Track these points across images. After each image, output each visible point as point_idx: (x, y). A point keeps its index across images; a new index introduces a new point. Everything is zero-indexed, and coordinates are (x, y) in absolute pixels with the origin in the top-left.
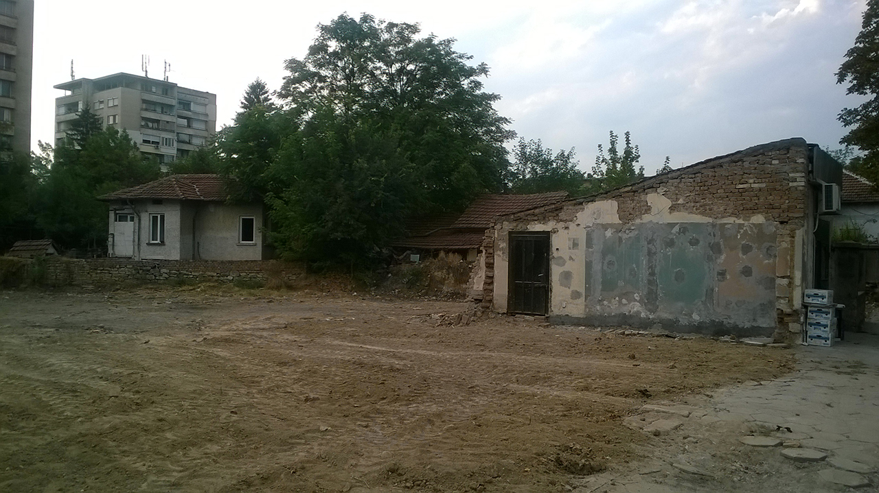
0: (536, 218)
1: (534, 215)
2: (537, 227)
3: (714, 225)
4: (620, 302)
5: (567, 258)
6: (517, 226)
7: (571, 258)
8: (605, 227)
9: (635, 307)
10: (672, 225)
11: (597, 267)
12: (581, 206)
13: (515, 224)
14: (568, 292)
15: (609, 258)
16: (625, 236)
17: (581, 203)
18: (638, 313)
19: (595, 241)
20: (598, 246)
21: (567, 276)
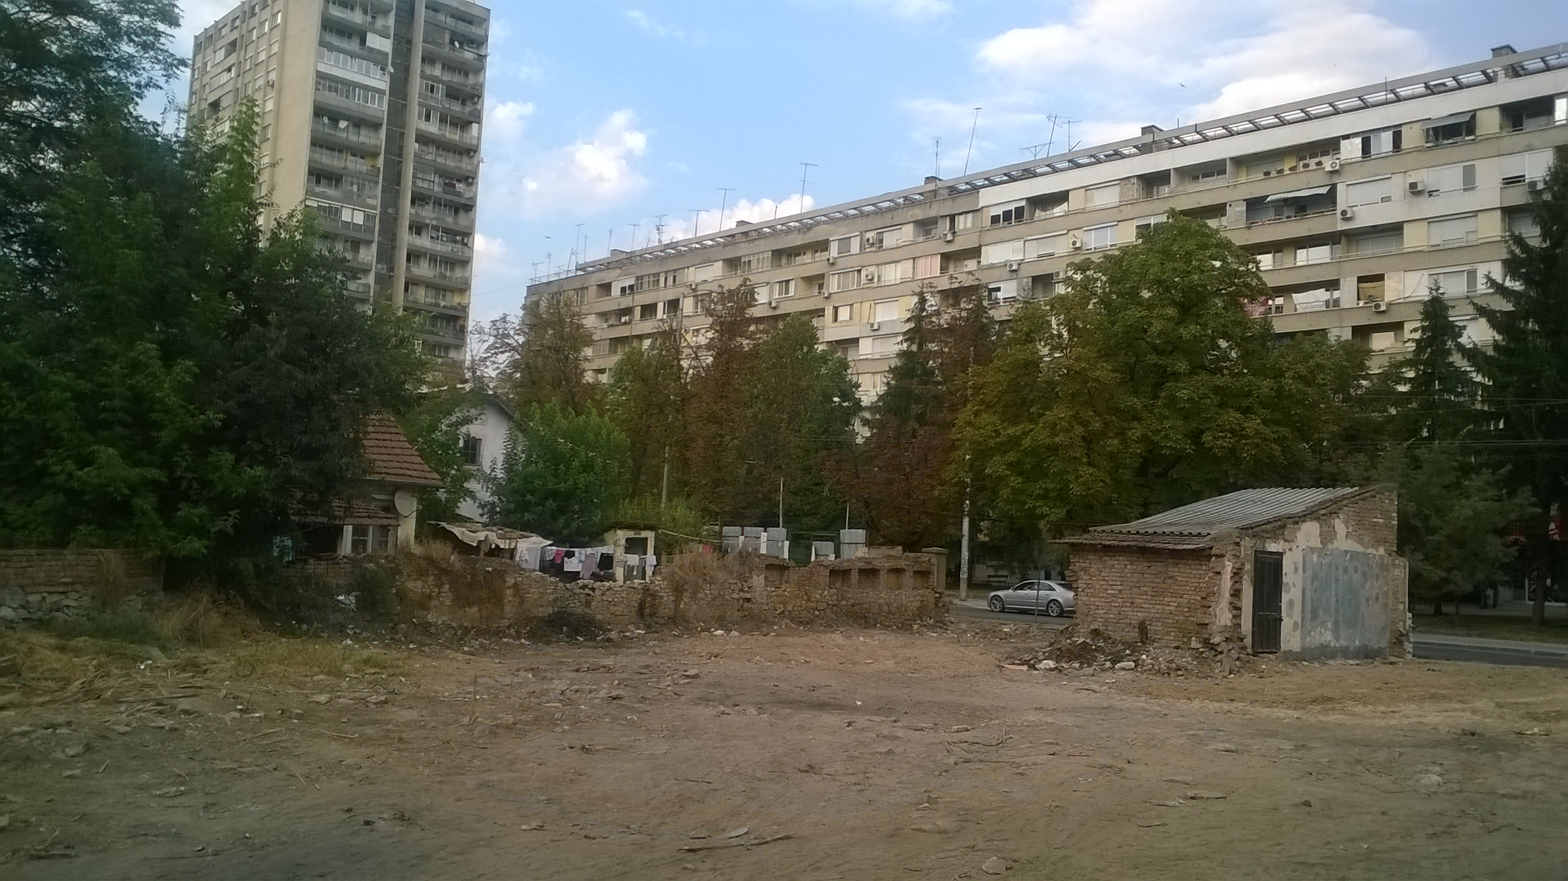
0: (1269, 535)
1: (1267, 532)
2: (1273, 547)
3: (1364, 554)
4: (1320, 630)
5: (1291, 584)
6: (1255, 544)
7: (1294, 585)
8: (1313, 550)
9: (1327, 637)
10: (1346, 552)
11: (1308, 595)
12: (1297, 526)
13: (1254, 541)
14: (1292, 622)
15: (1316, 584)
16: (1324, 562)
17: (1297, 523)
18: (1330, 641)
19: (1308, 567)
20: (1309, 573)
21: (1291, 603)
